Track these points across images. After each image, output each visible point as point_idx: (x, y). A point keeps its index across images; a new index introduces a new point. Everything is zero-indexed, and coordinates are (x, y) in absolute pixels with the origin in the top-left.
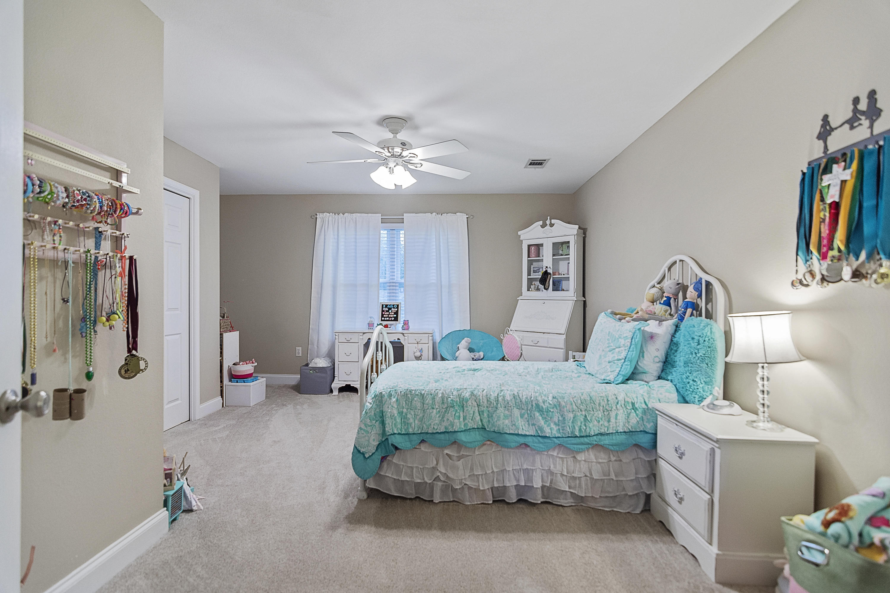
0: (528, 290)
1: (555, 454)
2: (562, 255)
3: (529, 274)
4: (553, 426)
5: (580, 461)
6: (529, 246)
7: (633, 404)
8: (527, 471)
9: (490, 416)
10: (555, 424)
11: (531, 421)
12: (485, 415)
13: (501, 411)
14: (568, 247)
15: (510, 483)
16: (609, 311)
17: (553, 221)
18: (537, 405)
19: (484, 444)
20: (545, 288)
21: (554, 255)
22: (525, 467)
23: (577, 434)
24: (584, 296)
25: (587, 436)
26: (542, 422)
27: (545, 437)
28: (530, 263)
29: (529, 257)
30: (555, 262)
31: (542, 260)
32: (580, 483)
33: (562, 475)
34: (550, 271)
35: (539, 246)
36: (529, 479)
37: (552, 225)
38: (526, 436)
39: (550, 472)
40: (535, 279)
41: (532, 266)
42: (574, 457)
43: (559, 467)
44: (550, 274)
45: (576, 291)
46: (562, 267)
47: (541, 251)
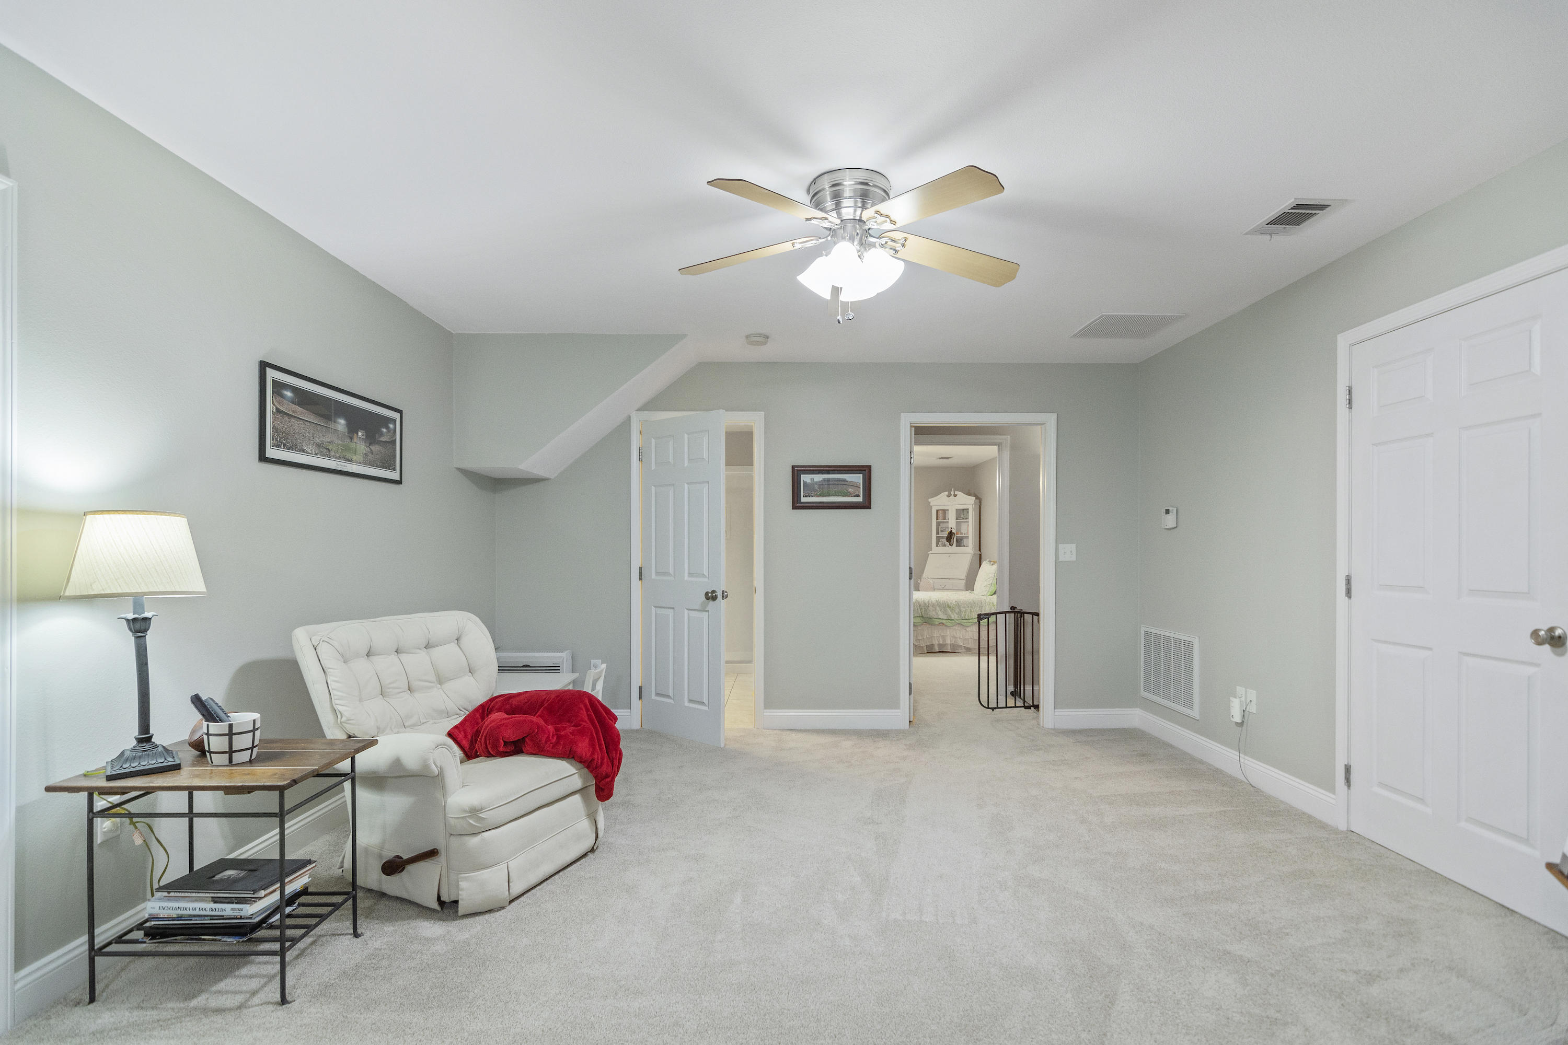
0: (937, 546)
1: (956, 628)
2: (963, 519)
3: (937, 533)
4: (955, 615)
5: (968, 631)
6: (937, 511)
7: (993, 603)
8: (943, 637)
9: (925, 610)
10: (956, 613)
11: (945, 612)
12: (923, 610)
13: (931, 608)
14: (968, 512)
15: (935, 642)
16: (988, 560)
17: (957, 493)
18: (948, 605)
19: (922, 624)
20: (950, 545)
21: (957, 519)
22: (942, 634)
23: (967, 618)
24: (980, 550)
25: (971, 619)
26: (950, 613)
27: (952, 620)
28: (938, 524)
29: (937, 519)
30: (958, 524)
31: (948, 522)
32: (968, 642)
33: (960, 638)
34: (954, 531)
35: (945, 511)
36: (944, 641)
37: (955, 496)
38: (943, 619)
39: (954, 637)
40: (943, 537)
41: (940, 527)
42: (966, 630)
43: (958, 634)
44: (954, 533)
45: (974, 546)
46: (964, 528)
47: (947, 515)
